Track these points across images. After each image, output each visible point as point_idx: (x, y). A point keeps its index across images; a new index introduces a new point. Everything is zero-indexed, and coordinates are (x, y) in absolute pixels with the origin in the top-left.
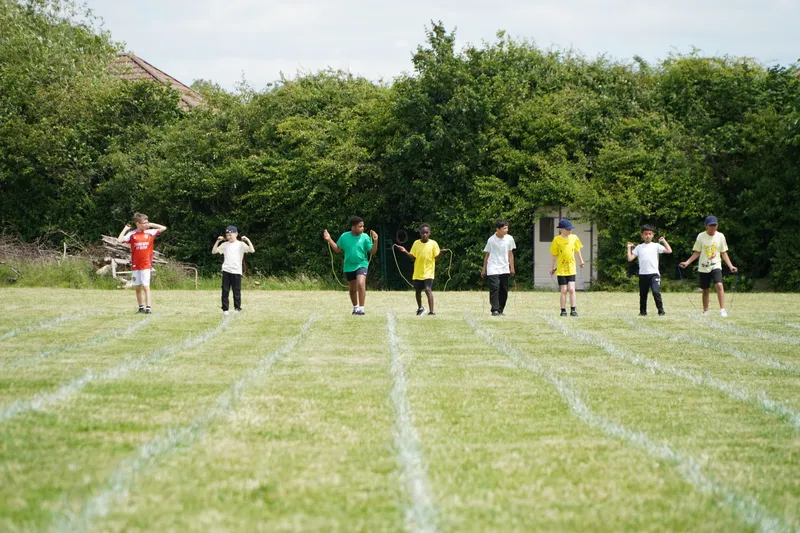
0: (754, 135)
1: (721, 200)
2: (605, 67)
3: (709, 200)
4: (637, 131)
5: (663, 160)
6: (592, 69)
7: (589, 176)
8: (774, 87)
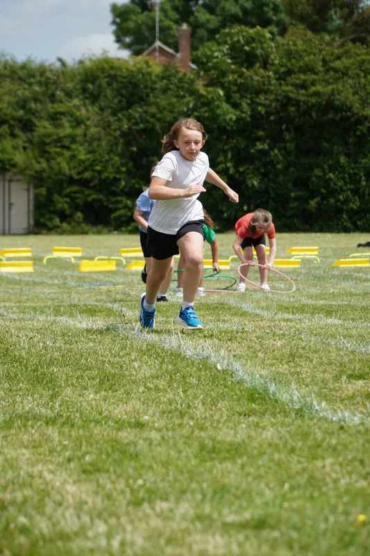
0: (159, 116)
1: (130, 164)
2: (33, 66)
3: (122, 165)
4: (63, 114)
5: (85, 135)
6: (24, 67)
7: (25, 148)
8: (168, 78)
